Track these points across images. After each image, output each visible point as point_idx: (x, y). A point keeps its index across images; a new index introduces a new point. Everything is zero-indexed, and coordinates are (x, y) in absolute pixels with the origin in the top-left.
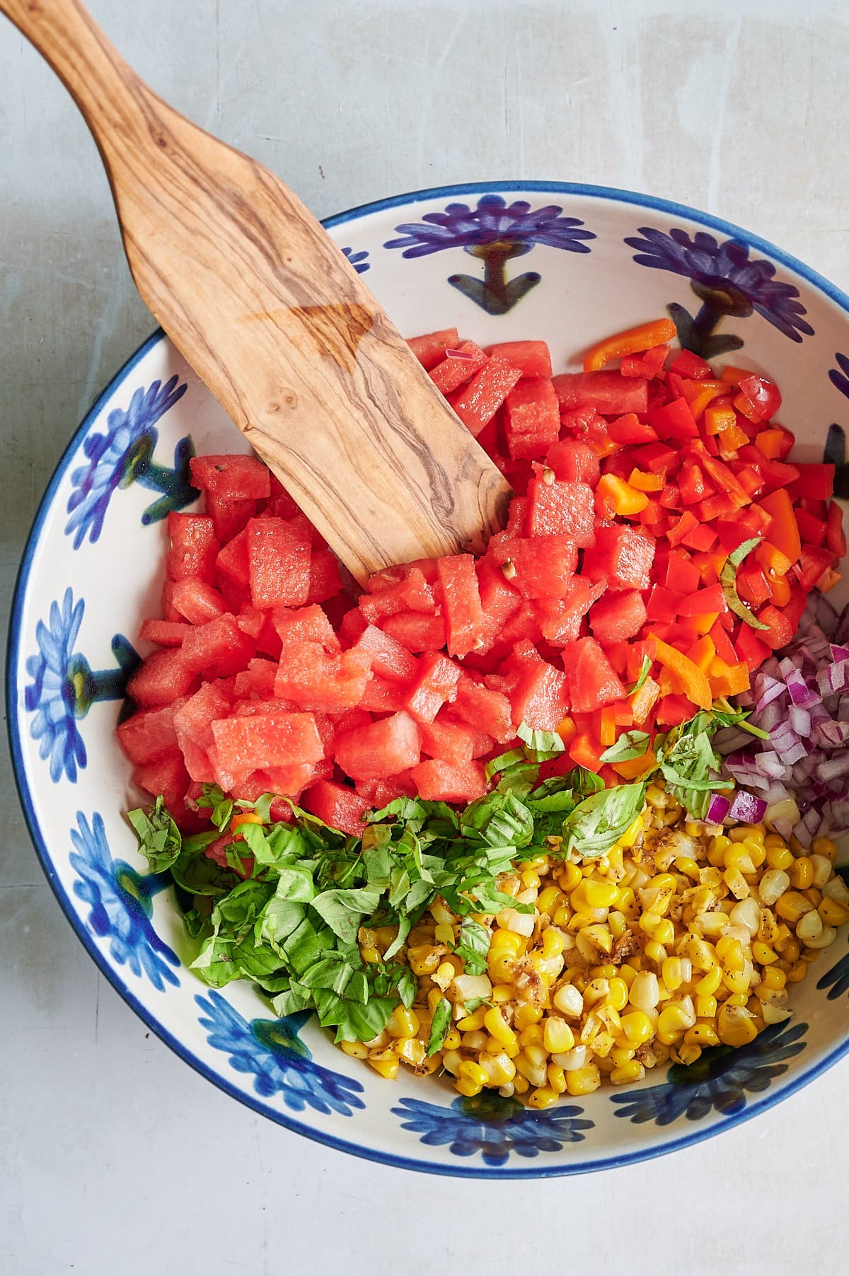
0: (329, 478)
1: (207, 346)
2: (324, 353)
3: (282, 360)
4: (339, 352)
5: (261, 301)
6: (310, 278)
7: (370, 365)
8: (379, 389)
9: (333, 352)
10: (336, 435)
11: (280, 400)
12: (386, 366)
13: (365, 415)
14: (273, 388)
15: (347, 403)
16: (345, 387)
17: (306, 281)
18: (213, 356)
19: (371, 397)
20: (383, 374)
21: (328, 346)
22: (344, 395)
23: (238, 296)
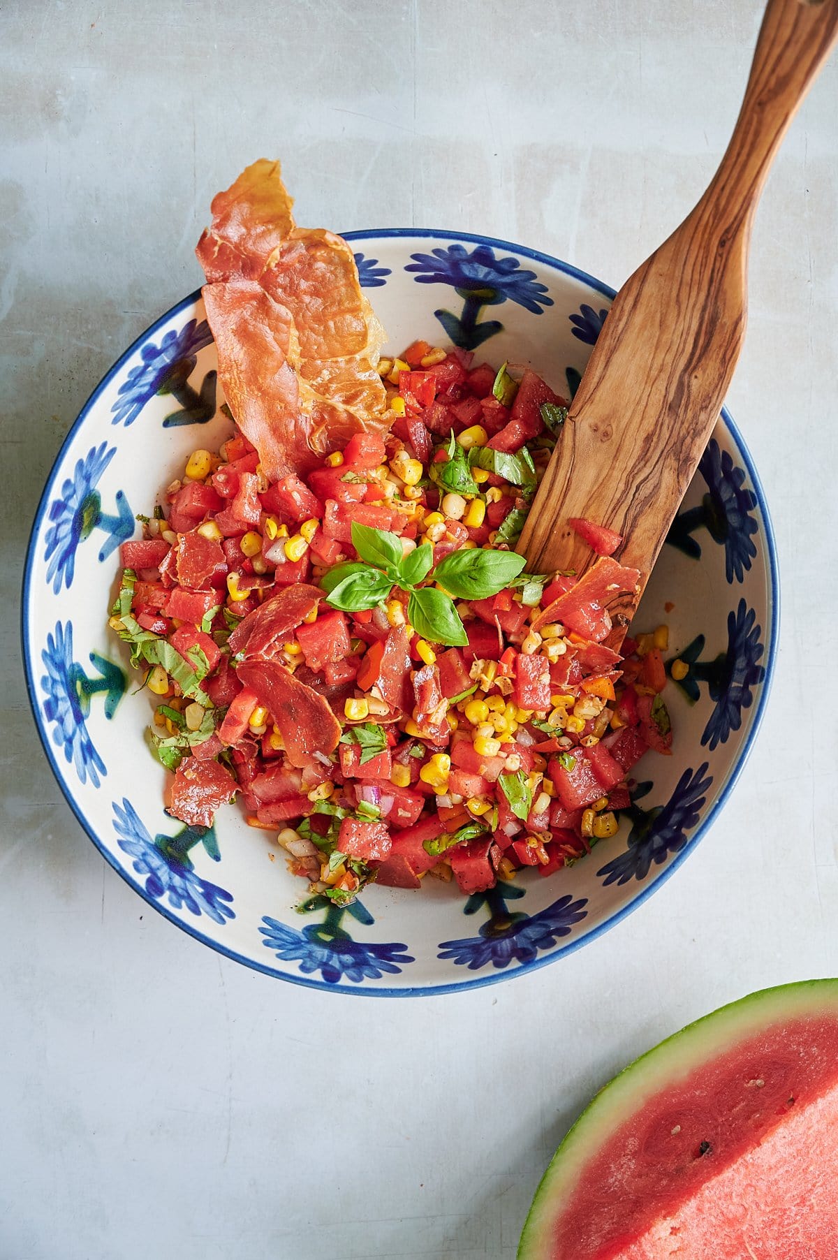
0: (570, 493)
1: (609, 358)
2: (648, 439)
3: (629, 414)
4: (655, 449)
5: (658, 375)
6: (692, 398)
7: (658, 474)
8: (646, 490)
9: (653, 444)
10: (600, 480)
11: (602, 428)
12: (663, 485)
13: (624, 492)
14: (607, 419)
15: (625, 475)
16: (634, 466)
17: (689, 397)
18: (606, 366)
19: (638, 488)
20: (657, 487)
21: (655, 439)
22: (629, 469)
23: (654, 358)
